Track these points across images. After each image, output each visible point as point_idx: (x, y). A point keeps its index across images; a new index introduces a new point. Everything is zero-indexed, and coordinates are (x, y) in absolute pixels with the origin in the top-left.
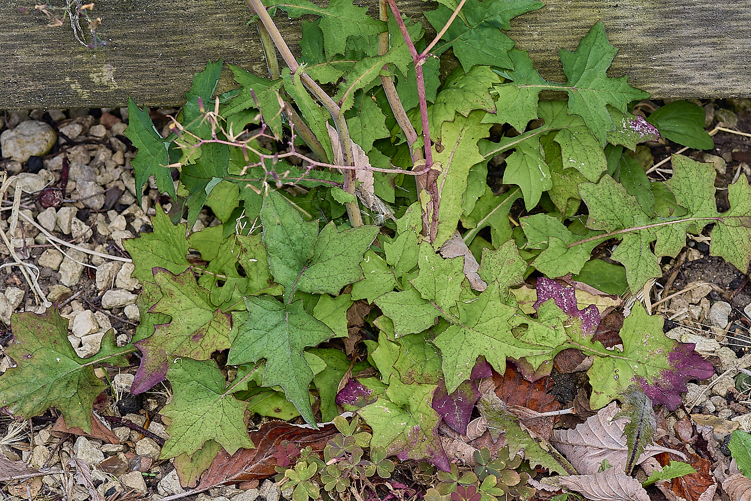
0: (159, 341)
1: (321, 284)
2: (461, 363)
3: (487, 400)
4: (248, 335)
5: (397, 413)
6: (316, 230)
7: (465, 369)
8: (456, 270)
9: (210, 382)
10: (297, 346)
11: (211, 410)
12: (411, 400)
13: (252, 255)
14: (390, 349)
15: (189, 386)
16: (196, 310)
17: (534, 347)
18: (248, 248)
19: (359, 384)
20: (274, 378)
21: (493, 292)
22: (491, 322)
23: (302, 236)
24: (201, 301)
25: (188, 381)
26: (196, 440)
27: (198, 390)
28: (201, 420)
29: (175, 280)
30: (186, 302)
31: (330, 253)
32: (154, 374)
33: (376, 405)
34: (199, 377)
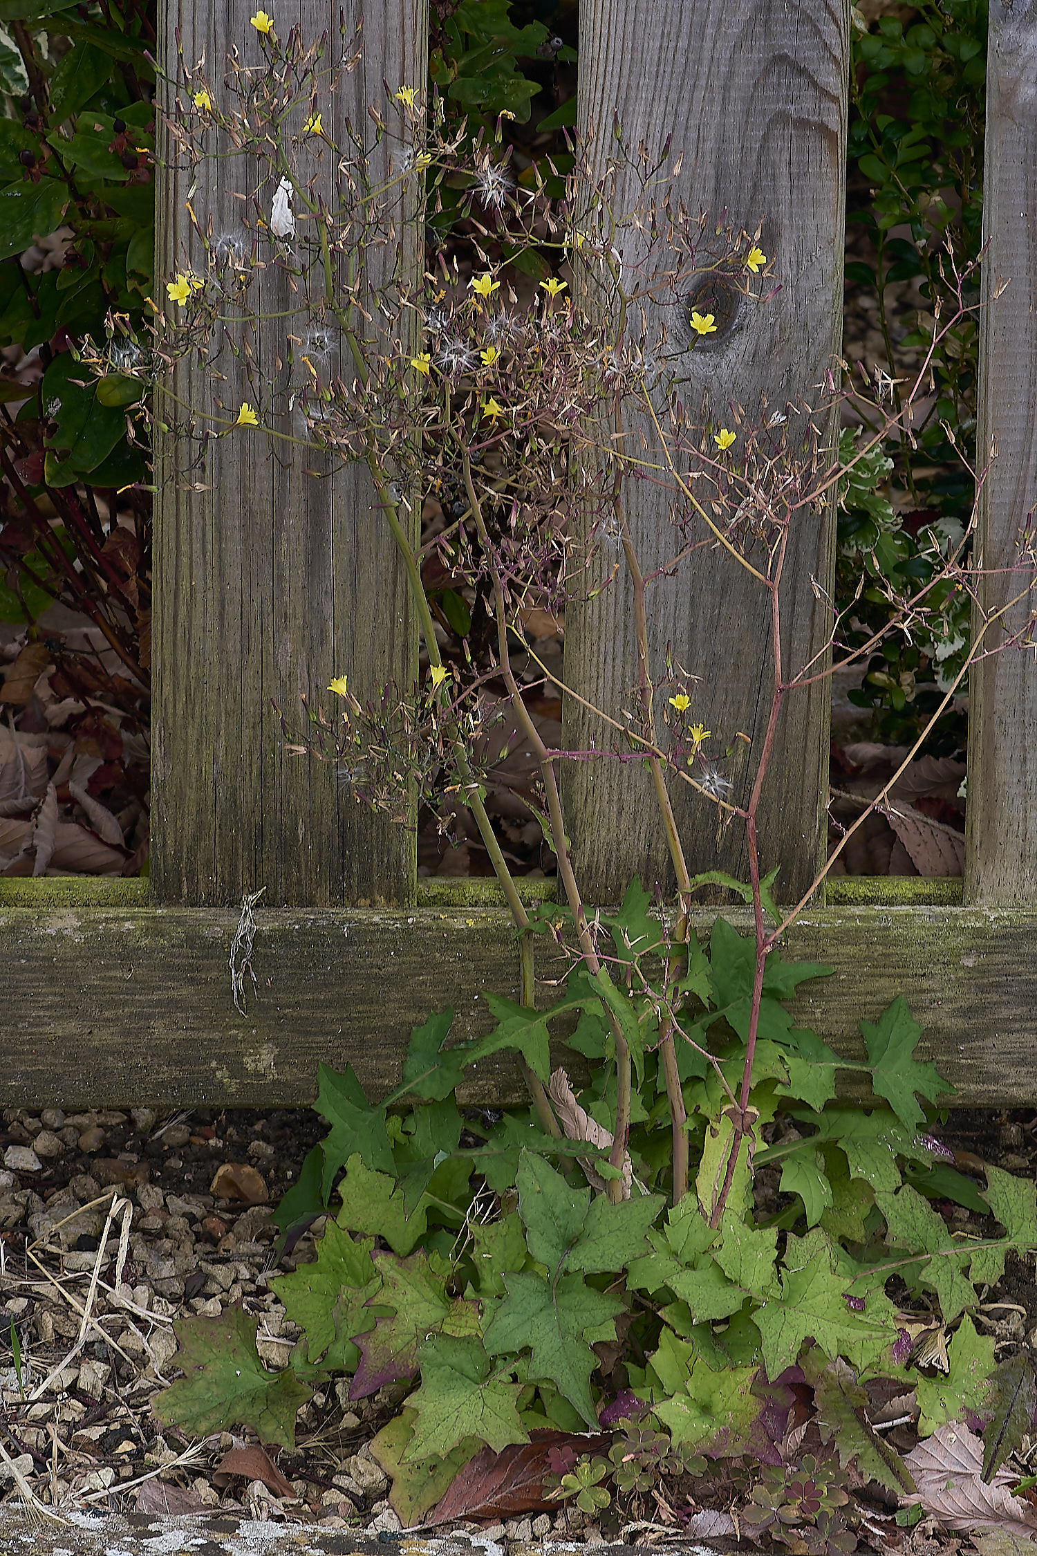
0: (382, 1337)
1: (593, 1264)
2: (783, 1346)
3: (832, 1371)
4: (506, 1321)
5: (698, 1414)
6: (586, 1200)
7: (788, 1354)
8: (767, 1244)
9: (468, 1368)
10: (571, 1331)
11: (468, 1402)
12: (717, 1397)
13: (486, 1249)
14: (675, 1350)
15: (441, 1372)
16: (424, 1305)
17: (873, 1328)
18: (482, 1240)
19: (632, 1396)
20: (543, 1370)
21: (823, 1260)
22: (819, 1298)
23: (568, 1207)
24: (431, 1295)
25: (440, 1366)
26: (450, 1437)
27: (451, 1378)
28: (456, 1414)
29: (400, 1265)
30: (412, 1295)
31: (603, 1230)
32: (377, 1375)
33: (673, 1402)
34: (454, 1360)
